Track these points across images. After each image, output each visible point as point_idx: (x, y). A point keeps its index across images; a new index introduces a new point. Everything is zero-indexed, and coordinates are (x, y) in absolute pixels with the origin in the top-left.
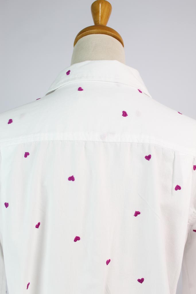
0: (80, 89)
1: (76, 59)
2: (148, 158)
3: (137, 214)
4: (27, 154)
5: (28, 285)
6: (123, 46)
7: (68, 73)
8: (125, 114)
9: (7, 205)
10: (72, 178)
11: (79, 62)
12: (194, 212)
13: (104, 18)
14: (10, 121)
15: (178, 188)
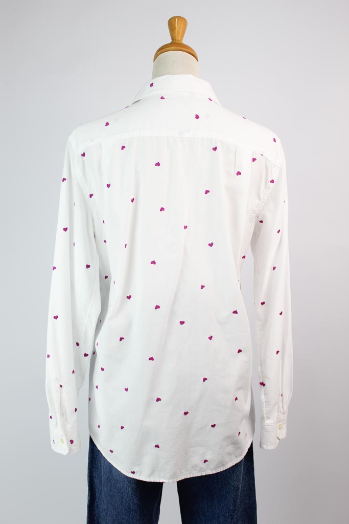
0: (162, 98)
1: (157, 73)
2: (215, 149)
3: (207, 192)
4: (123, 148)
5: (126, 245)
6: (197, 61)
7: (152, 85)
8: (197, 117)
9: (108, 186)
10: (158, 164)
11: (160, 76)
12: (259, 203)
13: (180, 35)
14: (107, 124)
15: (239, 173)
